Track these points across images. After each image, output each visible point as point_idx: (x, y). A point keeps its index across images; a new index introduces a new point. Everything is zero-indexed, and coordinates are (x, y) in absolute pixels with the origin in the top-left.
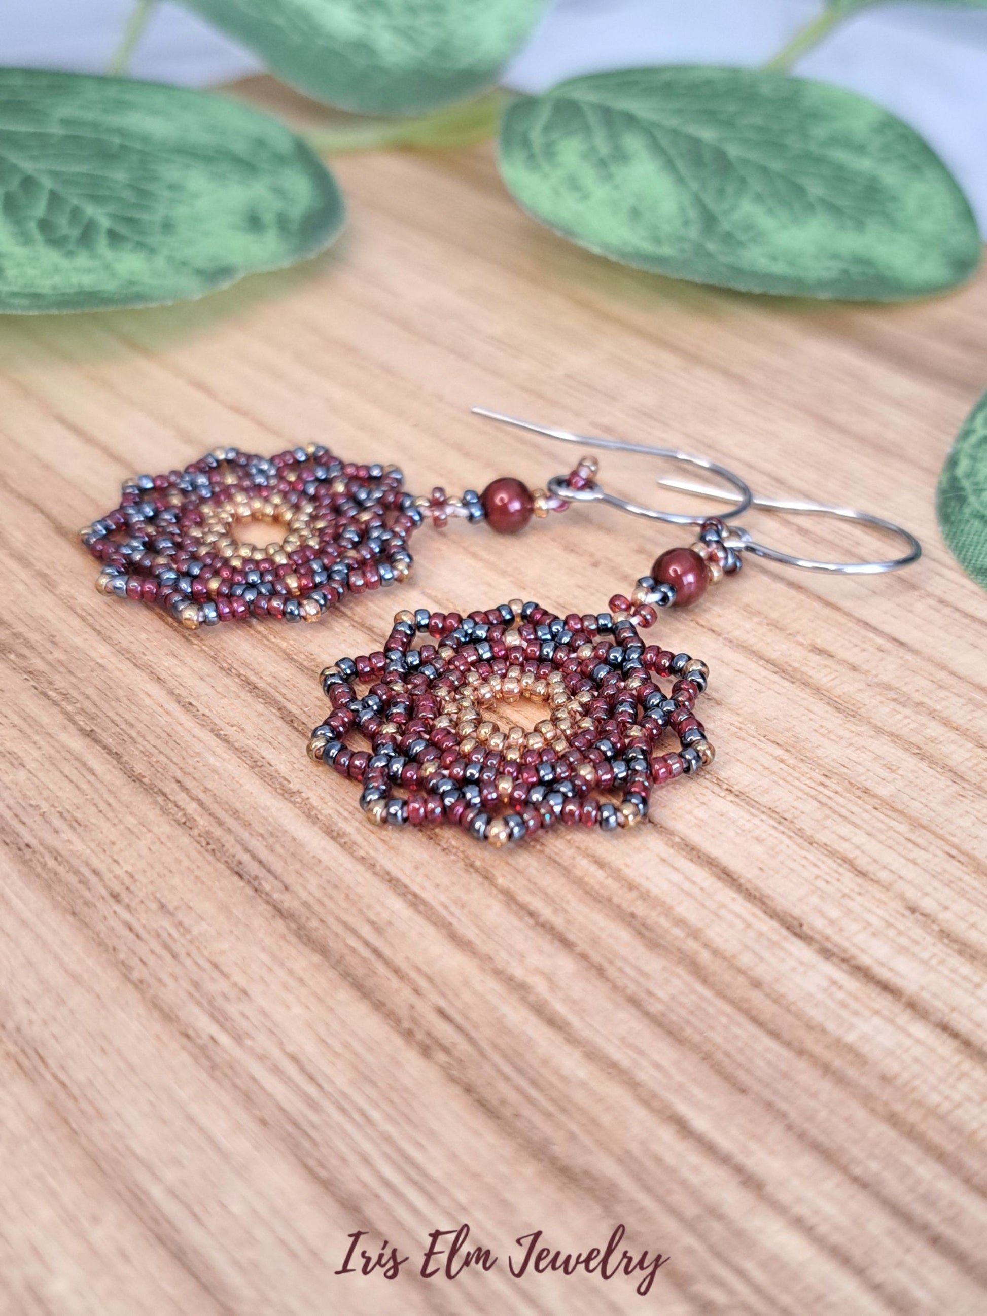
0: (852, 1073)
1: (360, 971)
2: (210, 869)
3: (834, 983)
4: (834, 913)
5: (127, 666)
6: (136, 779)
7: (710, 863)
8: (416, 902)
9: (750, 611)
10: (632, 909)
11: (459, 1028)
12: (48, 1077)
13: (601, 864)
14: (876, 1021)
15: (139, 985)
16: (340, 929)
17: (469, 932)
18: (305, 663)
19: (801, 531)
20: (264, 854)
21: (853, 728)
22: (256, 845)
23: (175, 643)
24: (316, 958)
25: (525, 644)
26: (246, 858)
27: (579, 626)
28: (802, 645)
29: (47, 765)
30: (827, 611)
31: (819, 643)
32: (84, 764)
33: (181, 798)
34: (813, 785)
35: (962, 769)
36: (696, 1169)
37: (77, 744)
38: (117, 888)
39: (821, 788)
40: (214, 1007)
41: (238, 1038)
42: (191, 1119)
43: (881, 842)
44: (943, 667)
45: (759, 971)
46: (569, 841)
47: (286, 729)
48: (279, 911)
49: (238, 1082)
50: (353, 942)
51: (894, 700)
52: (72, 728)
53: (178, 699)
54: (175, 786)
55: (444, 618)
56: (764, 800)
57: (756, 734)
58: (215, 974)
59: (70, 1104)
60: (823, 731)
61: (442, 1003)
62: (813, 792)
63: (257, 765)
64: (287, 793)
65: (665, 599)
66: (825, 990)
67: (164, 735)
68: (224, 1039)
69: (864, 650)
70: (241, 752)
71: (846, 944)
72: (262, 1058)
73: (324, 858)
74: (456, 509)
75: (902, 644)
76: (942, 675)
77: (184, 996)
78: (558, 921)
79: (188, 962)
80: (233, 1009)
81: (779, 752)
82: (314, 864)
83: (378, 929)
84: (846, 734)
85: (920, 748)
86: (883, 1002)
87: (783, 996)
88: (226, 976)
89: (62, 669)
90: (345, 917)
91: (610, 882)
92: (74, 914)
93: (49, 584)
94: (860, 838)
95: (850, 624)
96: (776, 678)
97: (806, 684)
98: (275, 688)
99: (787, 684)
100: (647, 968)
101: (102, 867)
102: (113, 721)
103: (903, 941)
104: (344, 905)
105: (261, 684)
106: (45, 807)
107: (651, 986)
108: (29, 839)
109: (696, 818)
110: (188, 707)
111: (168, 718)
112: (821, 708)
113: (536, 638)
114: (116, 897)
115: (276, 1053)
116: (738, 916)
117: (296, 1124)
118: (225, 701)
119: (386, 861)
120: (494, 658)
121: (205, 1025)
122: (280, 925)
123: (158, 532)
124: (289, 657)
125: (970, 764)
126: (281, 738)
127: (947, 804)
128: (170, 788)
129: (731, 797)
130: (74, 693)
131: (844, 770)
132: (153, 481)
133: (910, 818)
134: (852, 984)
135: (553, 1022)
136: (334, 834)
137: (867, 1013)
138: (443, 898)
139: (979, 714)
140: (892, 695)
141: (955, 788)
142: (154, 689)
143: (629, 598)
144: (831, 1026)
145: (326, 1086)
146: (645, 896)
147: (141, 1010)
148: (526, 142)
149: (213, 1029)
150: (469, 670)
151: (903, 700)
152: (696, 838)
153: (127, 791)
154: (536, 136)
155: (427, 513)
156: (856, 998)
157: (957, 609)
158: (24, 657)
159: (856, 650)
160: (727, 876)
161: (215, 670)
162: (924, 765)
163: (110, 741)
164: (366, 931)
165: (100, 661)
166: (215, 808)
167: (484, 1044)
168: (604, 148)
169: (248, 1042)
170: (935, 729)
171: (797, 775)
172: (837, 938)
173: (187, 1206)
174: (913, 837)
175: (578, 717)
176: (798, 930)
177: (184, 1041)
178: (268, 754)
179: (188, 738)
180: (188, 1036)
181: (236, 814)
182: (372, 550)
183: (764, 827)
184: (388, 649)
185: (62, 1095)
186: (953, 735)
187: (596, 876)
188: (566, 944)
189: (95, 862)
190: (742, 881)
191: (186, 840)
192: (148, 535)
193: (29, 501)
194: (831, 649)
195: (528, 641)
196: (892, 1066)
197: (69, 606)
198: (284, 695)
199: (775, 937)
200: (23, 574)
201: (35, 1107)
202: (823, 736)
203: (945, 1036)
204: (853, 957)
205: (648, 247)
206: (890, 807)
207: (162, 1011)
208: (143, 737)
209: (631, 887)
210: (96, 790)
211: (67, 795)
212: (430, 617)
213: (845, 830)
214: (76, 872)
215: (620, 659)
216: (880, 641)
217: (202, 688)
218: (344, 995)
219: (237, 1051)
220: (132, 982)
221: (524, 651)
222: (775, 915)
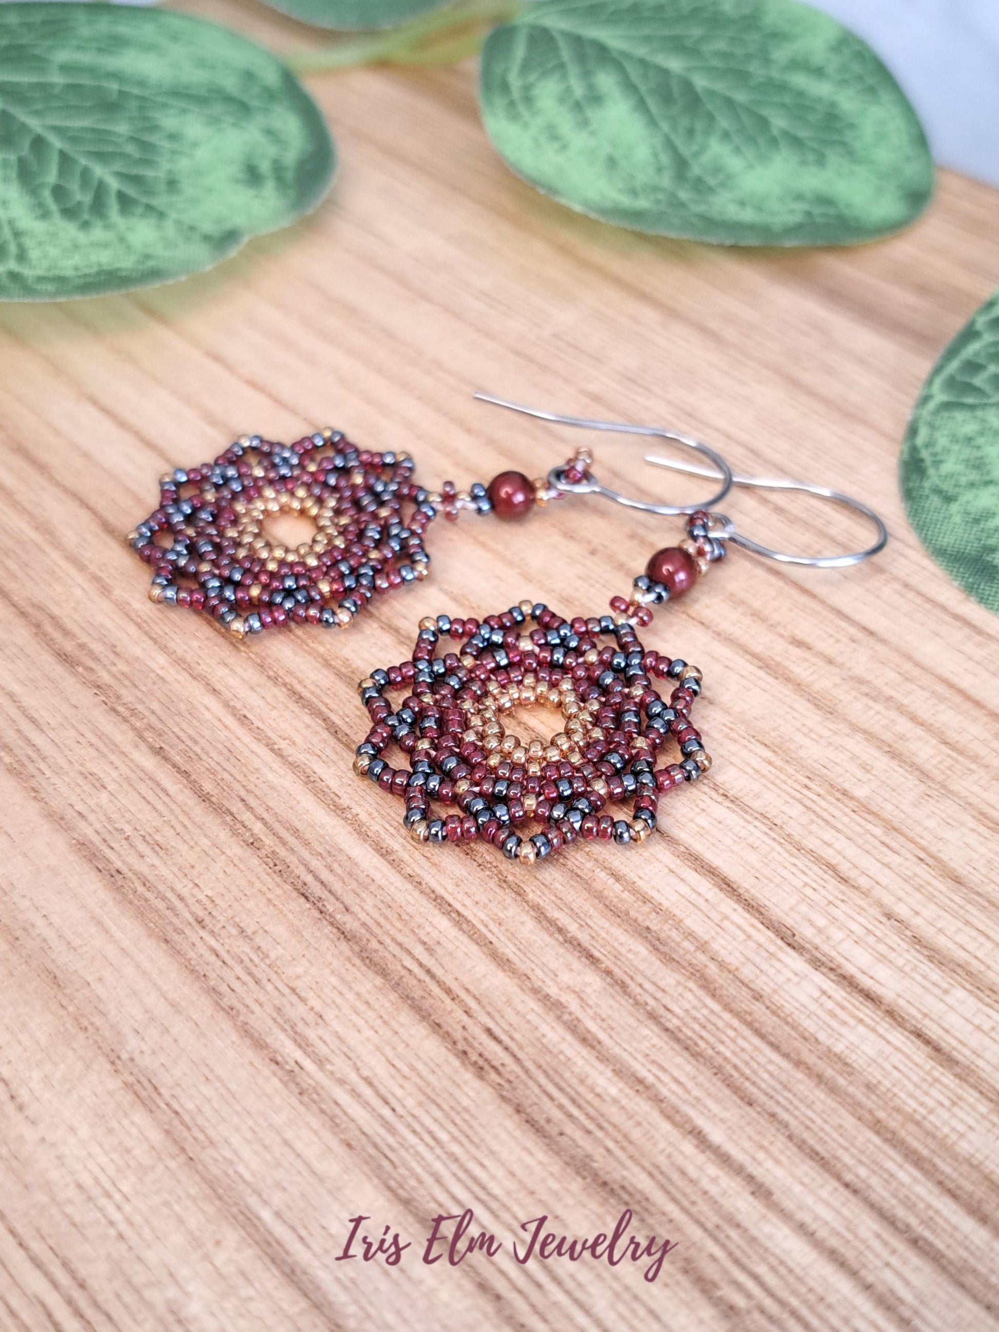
0: (841, 1081)
1: (417, 993)
2: (279, 892)
3: (824, 992)
4: (821, 922)
5: (183, 677)
6: (205, 798)
7: (711, 872)
8: (459, 920)
9: (736, 602)
10: (647, 923)
11: (506, 1049)
12: (163, 1106)
13: (617, 877)
14: (861, 1029)
15: (230, 1012)
16: (396, 950)
17: (508, 950)
18: (343, 670)
19: (778, 510)
20: (325, 875)
21: (831, 726)
22: (315, 863)
23: (225, 651)
24: (379, 981)
25: (537, 650)
26: (309, 879)
27: (583, 629)
28: (782, 636)
29: (125, 785)
30: (803, 599)
31: (799, 634)
32: (158, 785)
33: (246, 817)
34: (798, 788)
35: (927, 767)
36: (714, 1180)
37: (149, 763)
38: (201, 913)
39: (805, 792)
40: (296, 1033)
41: (320, 1062)
42: (287, 1143)
43: (859, 847)
44: (908, 657)
45: (760, 984)
46: (588, 854)
47: (332, 741)
48: (344, 934)
49: (324, 1106)
50: (409, 963)
51: (867, 695)
52: (143, 747)
53: (233, 711)
54: (240, 805)
55: (464, 623)
56: (756, 805)
57: (745, 735)
58: (294, 999)
59: (186, 1134)
60: (805, 730)
61: (491, 1025)
62: (798, 796)
63: (310, 781)
64: (340, 810)
65: (659, 598)
66: (816, 1000)
67: (225, 751)
68: (308, 1064)
69: (838, 641)
70: (294, 767)
71: (833, 954)
72: (342, 1082)
73: (377, 876)
74: (464, 503)
75: (871, 633)
76: (908, 666)
77: (270, 1022)
78: (583, 937)
79: (269, 987)
80: (311, 1034)
81: (767, 754)
82: (367, 884)
83: (430, 950)
84: (826, 733)
85: (890, 746)
86: (866, 1011)
87: (781, 1007)
88: (303, 1000)
89: (126, 682)
90: (400, 938)
91: (626, 895)
92: (166, 941)
93: (105, 590)
94: (841, 843)
95: (825, 613)
96: (761, 673)
97: (788, 680)
98: (318, 697)
99: (770, 679)
100: (662, 984)
101: (185, 892)
102: (178, 738)
103: (881, 948)
104: (398, 925)
105: (306, 694)
106: (128, 830)
107: (667, 1001)
108: (119, 865)
109: (698, 826)
110: (243, 720)
111: (226, 733)
112: (802, 705)
113: (547, 644)
114: (200, 922)
115: (353, 1077)
116: (739, 927)
117: (376, 1146)
118: (274, 713)
119: (431, 880)
120: (511, 665)
121: (290, 1051)
122: (344, 946)
123: (197, 532)
124: (327, 664)
125: (934, 762)
126: (329, 752)
127: (915, 805)
128: (236, 807)
129: (727, 804)
130: (140, 707)
131: (825, 771)
132: (187, 474)
133: (883, 820)
134: (839, 993)
135: (586, 1040)
136: (384, 853)
137: (852, 1022)
138: (482, 915)
139: (942, 707)
140: (864, 689)
141: (923, 787)
142: (210, 701)
143: (627, 599)
144: (822, 1037)
145: (399, 1109)
146: (658, 909)
147: (234, 1037)
148: (505, 87)
149: (298, 1055)
150: (489, 679)
151: (875, 695)
152: (698, 847)
153: (198, 811)
154: (515, 81)
155: (440, 507)
156: (843, 1008)
157: (919, 594)
158: (92, 670)
159: (832, 641)
160: (728, 886)
161: (263, 679)
162: (894, 764)
163: (177, 759)
164: (419, 951)
165: (161, 673)
166: (276, 826)
167: (529, 1064)
168: (579, 91)
169: (329, 1067)
170: (904, 726)
171: (783, 777)
172: (825, 948)
173: (293, 1228)
174: (887, 840)
175: (590, 727)
176: (791, 941)
177: (274, 1066)
178: (318, 768)
179: (247, 753)
180: (277, 1063)
181: (296, 832)
182: (392, 548)
183: (756, 833)
184: (416, 659)
185: (176, 1122)
186: (919, 731)
187: (614, 889)
188: (592, 959)
189: (178, 887)
190: (741, 891)
191: (255, 861)
192: (190, 538)
193: (75, 496)
194: (809, 640)
195: (540, 646)
196: (875, 1075)
197: (123, 608)
198: (326, 705)
199: (772, 949)
200: (80, 578)
201: (156, 1136)
202: (805, 734)
203: (919, 1043)
204: (839, 966)
205: (625, 201)
206: (866, 810)
207: (252, 1037)
208: (207, 753)
209: (646, 900)
210: (172, 811)
211: (146, 816)
212: (451, 623)
213: (829, 835)
214: (164, 898)
215: (623, 665)
216: (853, 631)
217: (254, 700)
218: (406, 1017)
219: (320, 1076)
220: (223, 1009)
221: (537, 656)
222: (771, 925)
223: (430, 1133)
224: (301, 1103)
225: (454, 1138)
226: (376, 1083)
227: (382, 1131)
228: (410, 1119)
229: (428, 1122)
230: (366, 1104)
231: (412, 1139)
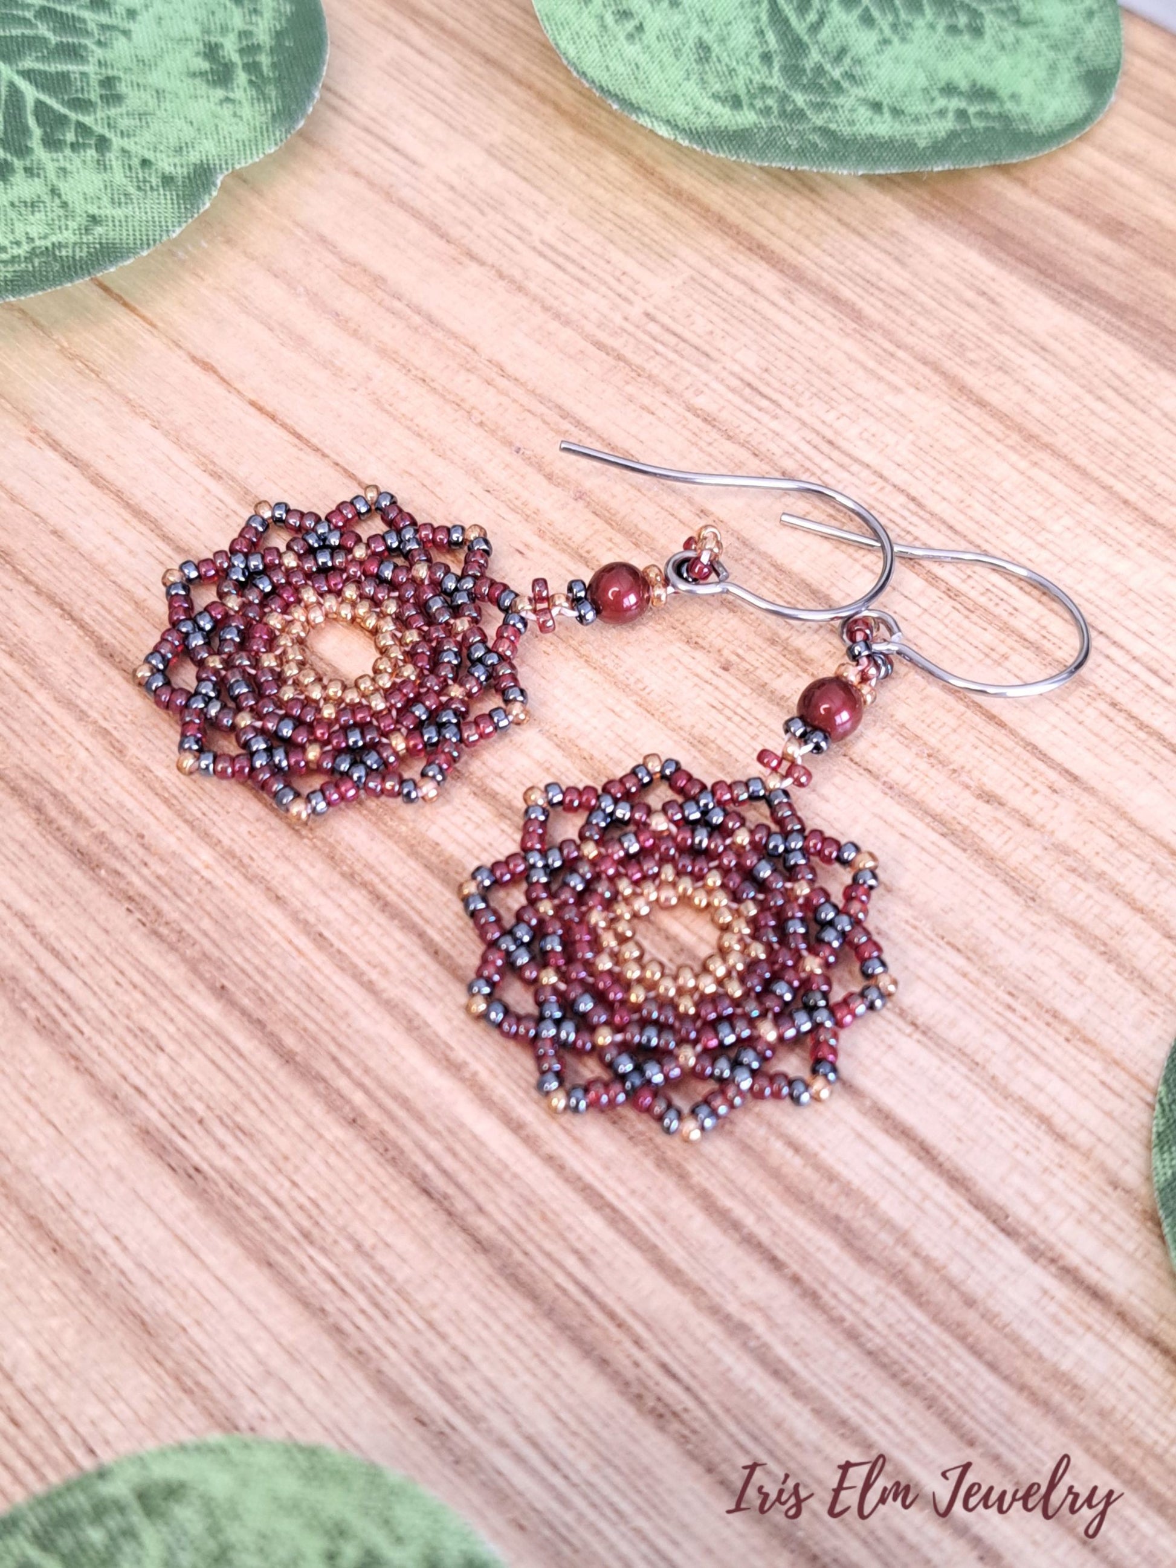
0: (1070, 1408)
1: (576, 1321)
2: (395, 1188)
3: (1045, 1292)
4: (1037, 1196)
5: (236, 880)
6: (287, 1058)
7: (902, 1132)
8: (615, 1217)
9: (908, 737)
10: (835, 1210)
11: (688, 1389)
13: (796, 1148)
14: (1090, 1339)
15: (359, 1357)
16: (546, 1264)
17: (677, 1255)
18: (434, 859)
20: (448, 1162)
21: (1036, 918)
22: (434, 1146)
23: (282, 837)
24: (528, 1306)
25: (674, 829)
26: (429, 1168)
27: (727, 796)
28: (968, 787)
29: (186, 1043)
30: (990, 730)
31: (990, 785)
32: (228, 1042)
33: (343, 1083)
34: (1000, 1009)
35: (1150, 973)
36: (935, 1544)
37: (212, 1010)
38: (306, 1224)
39: (1009, 1014)
43: (1075, 1089)
44: (1123, 815)
45: (974, 1285)
46: (758, 1115)
47: (433, 967)
48: (481, 1245)
49: (484, 1477)
50: (561, 1279)
51: (1074, 870)
52: (201, 987)
53: (305, 927)
54: (333, 1066)
55: (579, 792)
56: (953, 1036)
57: (932, 935)
58: (430, 1335)
60: (1003, 925)
61: (666, 1358)
62: (1001, 1021)
63: (412, 1026)
64: (454, 1067)
65: (818, 748)
66: (1037, 1303)
67: (304, 989)
69: (1035, 792)
70: (390, 1006)
71: (1052, 1239)
72: (502, 1443)
73: (510, 1161)
74: (562, 610)
75: (1075, 778)
76: (1121, 826)
78: (763, 1233)
79: (401, 1321)
80: (457, 1382)
81: (960, 961)
82: (499, 1173)
83: (583, 1259)
84: (1028, 929)
85: (1105, 944)
86: (1094, 1314)
87: (997, 1315)
88: (443, 1337)
89: (165, 891)
90: (548, 1246)
91: (808, 1172)
92: (270, 1265)
93: (118, 751)
94: (1055, 1086)
95: (1019, 750)
96: (944, 843)
97: (979, 852)
98: (408, 902)
99: (957, 852)
100: (860, 1292)
101: (282, 1196)
102: (243, 971)
103: (1108, 1228)
104: (544, 1227)
105: (392, 897)
106: (200, 1108)
107: (867, 1313)
108: (197, 1159)
109: (885, 1069)
110: (320, 939)
111: (302, 961)
112: (998, 890)
113: (685, 819)
114: (306, 1235)
115: (514, 1438)
116: (943, 1209)
117: (552, 1527)
118: (356, 930)
119: (576, 1162)
120: (643, 852)
122: (482, 1260)
123: (225, 664)
124: (413, 852)
125: (1158, 964)
126: (431, 982)
127: (1138, 1027)
128: (328, 1070)
129: (917, 1036)
130: (188, 927)
131: (1029, 984)
132: (198, 566)
133: (1103, 1052)
134: (1062, 1292)
135: (778, 1372)
136: (516, 1127)
137: (1080, 1330)
138: (640, 1208)
139: (1163, 885)
140: (1070, 861)
141: (1146, 1002)
142: (274, 913)
143: (779, 753)
144: (1046, 1351)
146: (847, 1190)
147: (369, 1391)
150: (618, 875)
151: (1081, 871)
152: (889, 1099)
153: (282, 1076)
155: (531, 617)
156: (1069, 1312)
157: (1131, 717)
158: (117, 873)
159: (1028, 791)
160: (925, 1153)
161: (336, 878)
162: (1111, 968)
163: (246, 1002)
164: (571, 1262)
165: (206, 873)
166: (380, 1094)
167: (715, 1408)
169: (483, 1425)
170: (1120, 914)
171: (981, 995)
172: (1042, 1231)
174: (1108, 1079)
175: (748, 940)
176: (1003, 1224)
178: (419, 1005)
179: (331, 989)
180: (424, 1424)
181: (405, 1103)
182: (477, 679)
183: (954, 1077)
184: (526, 850)
186: (1137, 920)
187: (794, 1163)
188: (775, 1263)
189: (272, 1186)
190: (941, 1159)
191: (360, 1148)
192: (217, 673)
193: (53, 600)
194: (1000, 792)
195: (676, 823)
196: (1109, 1399)
197: (142, 773)
198: (419, 913)
199: (983, 1236)
200: (80, 732)
202: (1003, 931)
203: (1156, 1353)
204: (1061, 1256)
206: (1080, 1037)
208: (281, 992)
209: (831, 1177)
210: (251, 1080)
211: (218, 1087)
212: (563, 792)
213: (1039, 1074)
214: (258, 1205)
215: (781, 849)
216: (1052, 775)
217: (330, 912)
218: (565, 1356)
219: (475, 1438)
220: (350, 1355)
221: (673, 838)
222: (981, 1205)
223: (611, 1504)
224: (460, 1475)
225: (639, 1509)
226: (542, 1442)
227: (555, 1506)
228: (584, 1487)
229: (606, 1490)
230: (533, 1472)
231: (592, 1515)
